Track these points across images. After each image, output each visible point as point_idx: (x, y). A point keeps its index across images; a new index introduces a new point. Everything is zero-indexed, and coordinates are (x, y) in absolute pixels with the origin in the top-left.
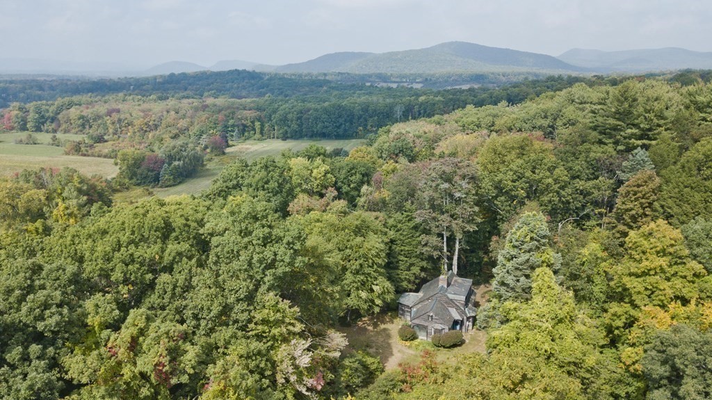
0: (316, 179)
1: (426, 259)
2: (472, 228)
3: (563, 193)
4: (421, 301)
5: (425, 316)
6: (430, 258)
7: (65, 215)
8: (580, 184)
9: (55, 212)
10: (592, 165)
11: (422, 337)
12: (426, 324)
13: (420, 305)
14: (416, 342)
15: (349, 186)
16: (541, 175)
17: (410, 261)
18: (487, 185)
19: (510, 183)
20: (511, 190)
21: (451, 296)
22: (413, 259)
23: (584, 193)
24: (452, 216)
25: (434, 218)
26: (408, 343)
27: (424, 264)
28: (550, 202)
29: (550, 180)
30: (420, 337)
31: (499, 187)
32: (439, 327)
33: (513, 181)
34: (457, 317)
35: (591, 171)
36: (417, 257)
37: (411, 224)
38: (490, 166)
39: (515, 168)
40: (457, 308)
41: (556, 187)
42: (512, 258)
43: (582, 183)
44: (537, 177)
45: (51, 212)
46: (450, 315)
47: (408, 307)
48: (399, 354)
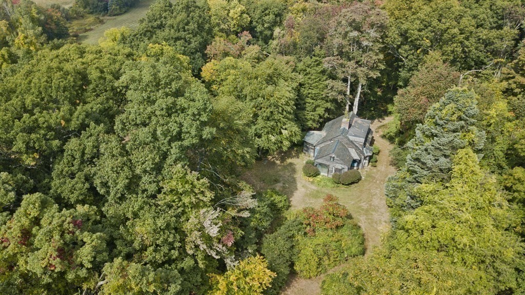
0: (233, 19)
1: (330, 101)
2: (375, 75)
3: (467, 43)
4: (324, 140)
5: (328, 157)
6: (334, 101)
7: (25, 44)
8: (483, 33)
9: (17, 41)
10: (497, 13)
11: (323, 173)
12: (327, 163)
13: (323, 145)
14: (319, 178)
15: (263, 25)
16: (448, 24)
17: (316, 103)
18: (394, 35)
19: (416, 32)
20: (417, 39)
21: (351, 138)
22: (319, 101)
23: (487, 43)
24: (357, 62)
25: (342, 65)
26: (311, 179)
27: (329, 105)
28: (453, 52)
29: (456, 30)
30: (322, 174)
31: (404, 35)
32: (339, 166)
33: (420, 30)
34: (356, 157)
35: (495, 19)
36: (322, 99)
37: (319, 69)
38: (396, 12)
39: (422, 16)
40: (356, 148)
41: (461, 37)
42: (433, 136)
43: (485, 32)
44: (444, 27)
45: (14, 41)
46: (350, 156)
47: (312, 145)
48: (303, 189)
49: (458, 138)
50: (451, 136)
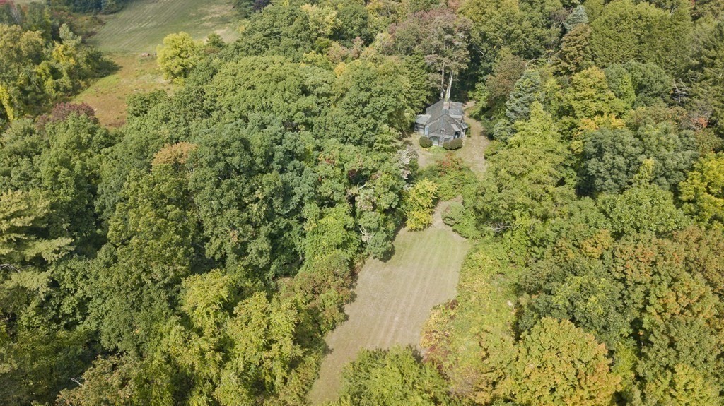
1: (430, 90)
2: (465, 67)
3: (527, 39)
4: (431, 120)
5: (439, 131)
6: (433, 89)
8: (538, 32)
10: (546, 16)
11: (435, 144)
12: (437, 136)
13: (431, 124)
14: (432, 148)
16: (514, 26)
17: (420, 92)
18: (476, 36)
19: (493, 33)
20: (494, 39)
21: (452, 116)
22: (421, 90)
23: (541, 39)
24: (450, 58)
25: (438, 61)
26: (427, 149)
27: (429, 93)
28: (518, 46)
29: (519, 31)
30: (434, 145)
31: (484, 36)
32: (447, 137)
33: (495, 32)
34: (457, 129)
35: (545, 20)
36: (424, 89)
37: (420, 64)
38: (474, 17)
39: (495, 21)
40: (457, 124)
41: (523, 36)
43: (539, 30)
44: (511, 29)
46: (453, 129)
47: (422, 125)
48: (423, 156)
49: (532, 96)
50: (528, 95)
